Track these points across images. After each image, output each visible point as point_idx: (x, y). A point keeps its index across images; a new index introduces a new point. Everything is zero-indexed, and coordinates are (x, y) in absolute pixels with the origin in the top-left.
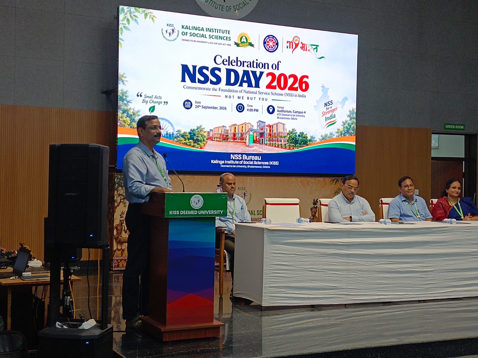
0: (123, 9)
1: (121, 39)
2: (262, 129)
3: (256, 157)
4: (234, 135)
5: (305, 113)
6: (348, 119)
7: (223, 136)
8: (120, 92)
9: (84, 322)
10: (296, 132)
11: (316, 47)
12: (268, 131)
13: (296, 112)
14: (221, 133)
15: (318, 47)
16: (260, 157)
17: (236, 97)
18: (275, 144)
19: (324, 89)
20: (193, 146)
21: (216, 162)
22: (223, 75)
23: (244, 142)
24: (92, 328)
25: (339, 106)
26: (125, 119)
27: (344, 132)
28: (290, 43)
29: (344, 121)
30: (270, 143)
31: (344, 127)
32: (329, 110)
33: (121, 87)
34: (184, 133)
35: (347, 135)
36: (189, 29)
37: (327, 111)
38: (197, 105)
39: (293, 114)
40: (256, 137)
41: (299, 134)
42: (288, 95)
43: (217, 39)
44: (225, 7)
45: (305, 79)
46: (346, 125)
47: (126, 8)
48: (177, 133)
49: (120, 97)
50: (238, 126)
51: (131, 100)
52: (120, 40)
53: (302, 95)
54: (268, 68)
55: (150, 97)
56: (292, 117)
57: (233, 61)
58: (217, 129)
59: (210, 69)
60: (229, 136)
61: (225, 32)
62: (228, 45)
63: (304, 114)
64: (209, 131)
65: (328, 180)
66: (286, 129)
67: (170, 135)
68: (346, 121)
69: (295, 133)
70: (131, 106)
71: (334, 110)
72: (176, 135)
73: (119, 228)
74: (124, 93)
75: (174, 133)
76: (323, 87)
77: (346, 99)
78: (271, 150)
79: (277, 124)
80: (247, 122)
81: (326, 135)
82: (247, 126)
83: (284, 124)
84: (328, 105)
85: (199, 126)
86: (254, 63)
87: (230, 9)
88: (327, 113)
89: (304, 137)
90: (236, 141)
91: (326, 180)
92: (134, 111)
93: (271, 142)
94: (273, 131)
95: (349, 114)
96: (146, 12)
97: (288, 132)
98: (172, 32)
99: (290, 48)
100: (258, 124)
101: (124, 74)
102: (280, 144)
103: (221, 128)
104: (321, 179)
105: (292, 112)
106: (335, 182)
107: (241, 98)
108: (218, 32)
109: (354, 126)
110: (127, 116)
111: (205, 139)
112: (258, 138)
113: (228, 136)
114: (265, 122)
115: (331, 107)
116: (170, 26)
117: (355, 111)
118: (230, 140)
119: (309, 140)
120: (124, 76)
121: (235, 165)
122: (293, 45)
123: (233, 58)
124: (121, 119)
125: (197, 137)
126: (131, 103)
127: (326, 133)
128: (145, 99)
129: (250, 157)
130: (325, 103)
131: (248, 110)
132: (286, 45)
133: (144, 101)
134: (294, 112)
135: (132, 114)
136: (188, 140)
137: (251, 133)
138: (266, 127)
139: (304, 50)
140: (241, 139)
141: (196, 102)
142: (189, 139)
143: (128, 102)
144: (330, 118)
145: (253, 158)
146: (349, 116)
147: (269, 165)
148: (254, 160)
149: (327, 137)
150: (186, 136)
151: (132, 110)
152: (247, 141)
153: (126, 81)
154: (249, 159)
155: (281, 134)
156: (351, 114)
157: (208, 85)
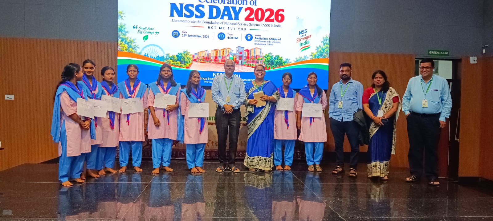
4: (216, 57)
5: (280, 39)
6: (322, 44)
7: (206, 58)
8: (119, 25)
10: (271, 55)
12: (247, 55)
13: (272, 39)
14: (204, 56)
17: (218, 28)
19: (299, 20)
20: (180, 67)
22: (206, 10)
25: (314, 34)
26: (123, 45)
27: (317, 55)
32: (303, 37)
33: (120, 21)
34: (173, 56)
35: (321, 58)
38: (184, 34)
40: (236, 59)
41: (275, 57)
42: (264, 25)
45: (281, 13)
46: (320, 49)
49: (120, 29)
50: (220, 50)
51: (129, 31)
53: (277, 25)
54: (247, 4)
55: (144, 29)
56: (269, 43)
58: (201, 53)
59: (194, 6)
63: (279, 41)
64: (194, 54)
66: (263, 53)
67: (160, 58)
68: (320, 46)
70: (128, 35)
71: (308, 37)
72: (166, 57)
74: (122, 26)
75: (164, 56)
76: (298, 18)
77: (320, 28)
78: (249, 69)
79: (255, 49)
80: (228, 48)
81: (300, 58)
82: (227, 51)
83: (260, 49)
84: (303, 33)
85: (185, 51)
86: (234, 0)
88: (301, 40)
89: (280, 60)
90: (217, 62)
92: (131, 40)
93: (249, 64)
94: (250, 55)
97: (264, 55)
100: (238, 49)
101: (123, 11)
103: (204, 52)
105: (269, 39)
107: (222, 28)
109: (327, 50)
110: (125, 43)
111: (191, 61)
113: (210, 58)
114: (243, 48)
117: (329, 38)
118: (212, 61)
119: (285, 62)
124: (120, 45)
125: (184, 59)
126: (128, 33)
127: (301, 56)
128: (140, 30)
130: (300, 32)
131: (228, 38)
133: (139, 32)
135: (129, 42)
137: (231, 56)
138: (244, 52)
141: (183, 32)
142: (176, 61)
143: (126, 32)
144: (302, 44)
146: (322, 42)
149: (301, 60)
150: (174, 58)
151: (129, 38)
153: (124, 17)
155: (258, 57)
157: (193, 19)
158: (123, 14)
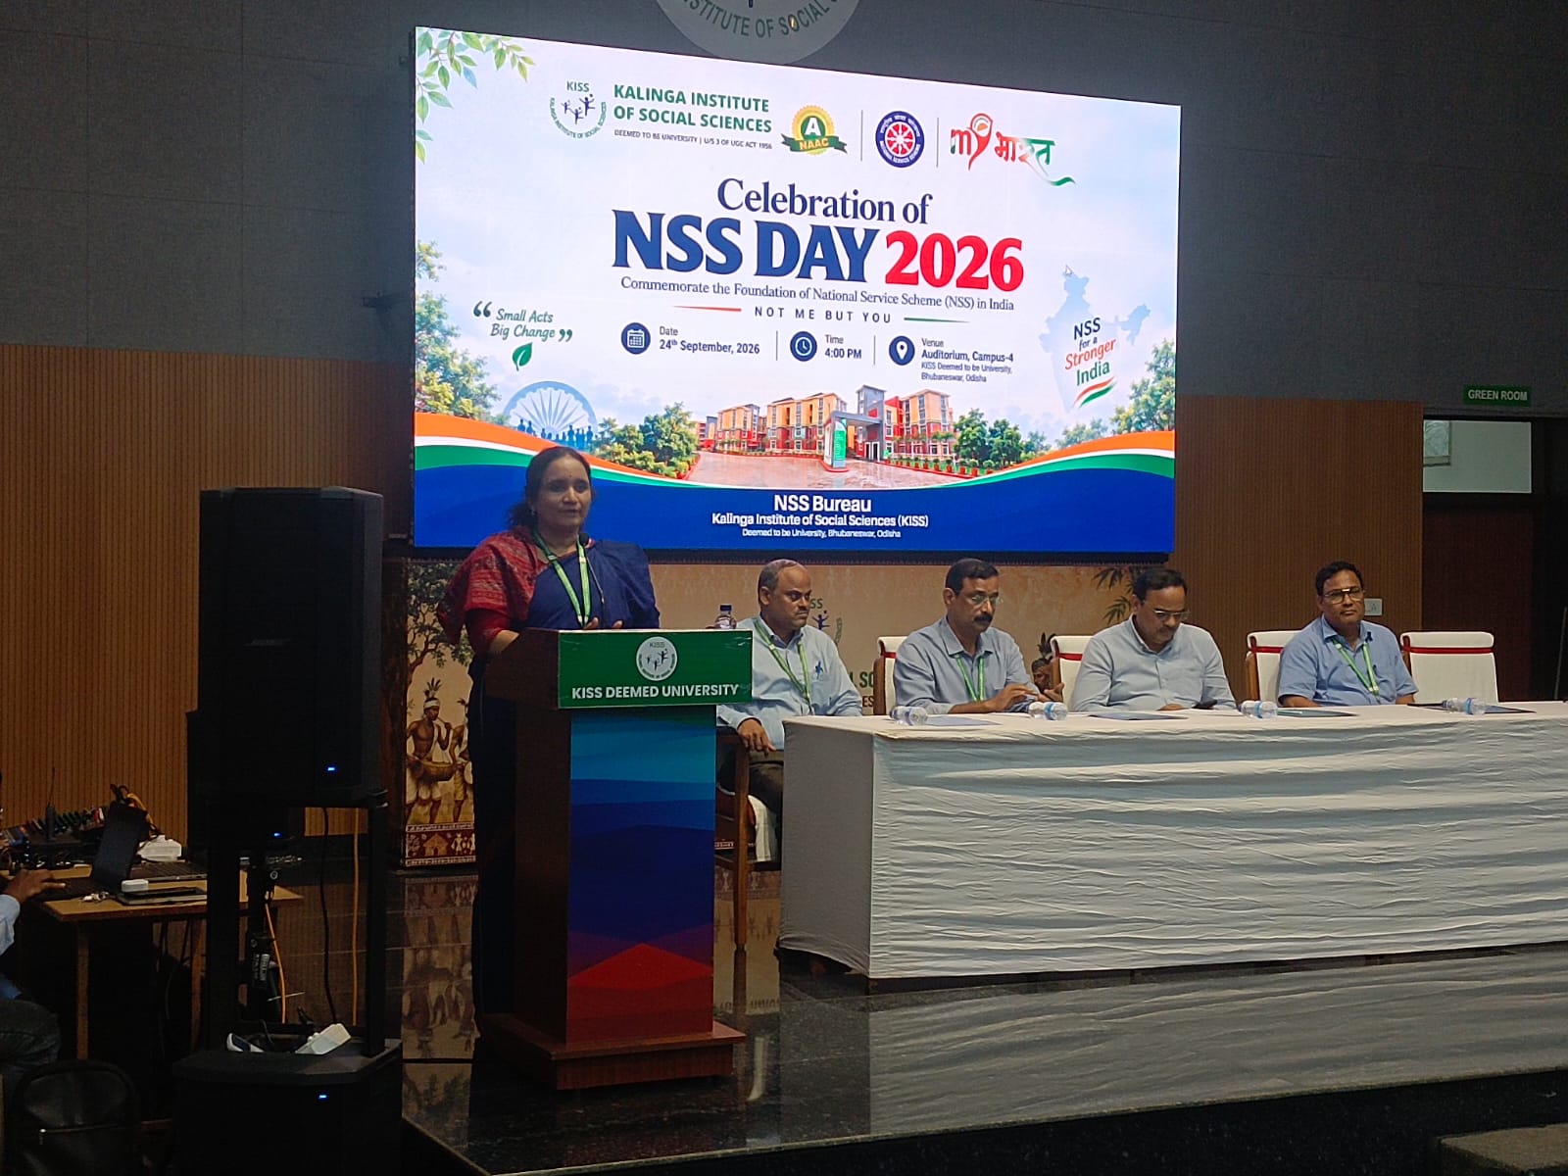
0: (427, 39)
1: (421, 133)
2: (873, 414)
3: (854, 501)
4: (786, 433)
5: (1011, 358)
6: (1152, 375)
7: (749, 436)
8: (419, 301)
9: (312, 1034)
10: (981, 420)
11: (1044, 146)
12: (894, 420)
13: (983, 358)
14: (742, 426)
15: (1051, 147)
16: (869, 502)
17: (790, 312)
18: (916, 459)
19: (1074, 284)
20: (655, 471)
21: (729, 519)
22: (746, 241)
23: (817, 456)
24: (338, 1051)
25: (1122, 336)
26: (437, 388)
27: (1137, 419)
28: (962, 134)
29: (1138, 383)
30: (901, 458)
31: (1138, 403)
32: (1089, 349)
33: (423, 286)
34: (626, 428)
35: (1149, 429)
36: (639, 98)
37: (1084, 350)
38: (666, 338)
39: (972, 362)
40: (856, 437)
41: (993, 427)
42: (953, 301)
43: (727, 127)
44: (752, 23)
45: (1010, 252)
46: (1145, 397)
47: (435, 34)
48: (601, 429)
49: (422, 317)
50: (798, 403)
51: (457, 328)
52: (418, 138)
53: (1000, 301)
54: (891, 219)
55: (517, 318)
56: (971, 373)
57: (779, 198)
58: (731, 414)
59: (704, 227)
60: (769, 437)
61: (753, 103)
62: (764, 145)
63: (1008, 363)
64: (704, 421)
65: (1086, 572)
66: (951, 413)
67: (580, 437)
69: (980, 425)
70: (455, 345)
71: (1104, 349)
72: (599, 436)
73: (422, 733)
74: (433, 306)
75: (592, 430)
76: (1069, 275)
77: (1142, 312)
78: (903, 478)
79: (922, 396)
80: (827, 392)
81: (1080, 430)
82: (825, 405)
83: (943, 397)
84: (1087, 334)
85: (672, 406)
86: (848, 202)
87: (770, 28)
88: (1082, 358)
89: (1010, 437)
90: (791, 451)
91: (1082, 572)
92: (467, 363)
93: (904, 455)
94: (908, 419)
95: (1152, 360)
96: (500, 46)
97: (957, 420)
98: (583, 106)
99: (961, 152)
100: (862, 398)
101: (433, 244)
102: (932, 459)
103: (742, 411)
104: (1065, 570)
105: (970, 356)
106: (1109, 578)
107: (807, 314)
108: (729, 106)
109: (1169, 397)
110: (444, 379)
111: (692, 447)
112: (860, 441)
113: (764, 435)
114: (882, 392)
115: (1095, 341)
116: (578, 88)
117: (1174, 349)
118: (771, 449)
119: (1027, 446)
120: (433, 250)
121: (787, 528)
122: (972, 141)
123: (779, 188)
124: (424, 388)
125: (666, 441)
126: (456, 335)
127: (1081, 425)
128: (500, 323)
129: (838, 502)
130: (1076, 328)
131: (828, 353)
132: (948, 142)
133: (496, 330)
134: (976, 356)
135: (459, 371)
136: (639, 452)
137: (840, 427)
138: (886, 407)
139: (1006, 158)
140: (806, 447)
141: (664, 331)
142: (640, 449)
143: (447, 333)
144: (1093, 375)
145: (845, 505)
146: (1153, 367)
147: (896, 528)
148: (850, 513)
149: (1084, 437)
150: (631, 438)
151: (461, 358)
152: (827, 452)
153: (440, 267)
154: (832, 509)
155: (935, 427)
156: (1159, 362)
157: (701, 274)
158: (436, 256)
